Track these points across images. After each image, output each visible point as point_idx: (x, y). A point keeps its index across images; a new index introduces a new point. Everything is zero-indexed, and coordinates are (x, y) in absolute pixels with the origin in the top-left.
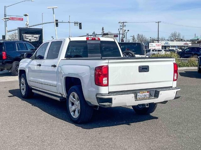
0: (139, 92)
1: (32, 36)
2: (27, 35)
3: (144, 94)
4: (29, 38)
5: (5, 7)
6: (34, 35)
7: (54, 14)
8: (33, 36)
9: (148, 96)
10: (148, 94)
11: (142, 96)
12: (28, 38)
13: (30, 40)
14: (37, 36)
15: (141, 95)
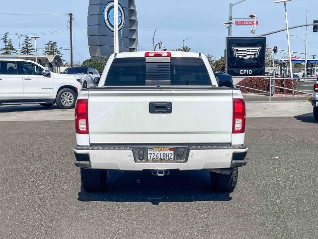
0: (151, 149)
1: (248, 50)
2: (239, 49)
3: (162, 152)
4: (243, 52)
5: (231, 5)
6: (251, 48)
7: (286, 11)
8: (250, 50)
9: (172, 157)
10: (172, 152)
11: (159, 155)
12: (241, 54)
13: (245, 56)
14: (257, 49)
15: (156, 153)
